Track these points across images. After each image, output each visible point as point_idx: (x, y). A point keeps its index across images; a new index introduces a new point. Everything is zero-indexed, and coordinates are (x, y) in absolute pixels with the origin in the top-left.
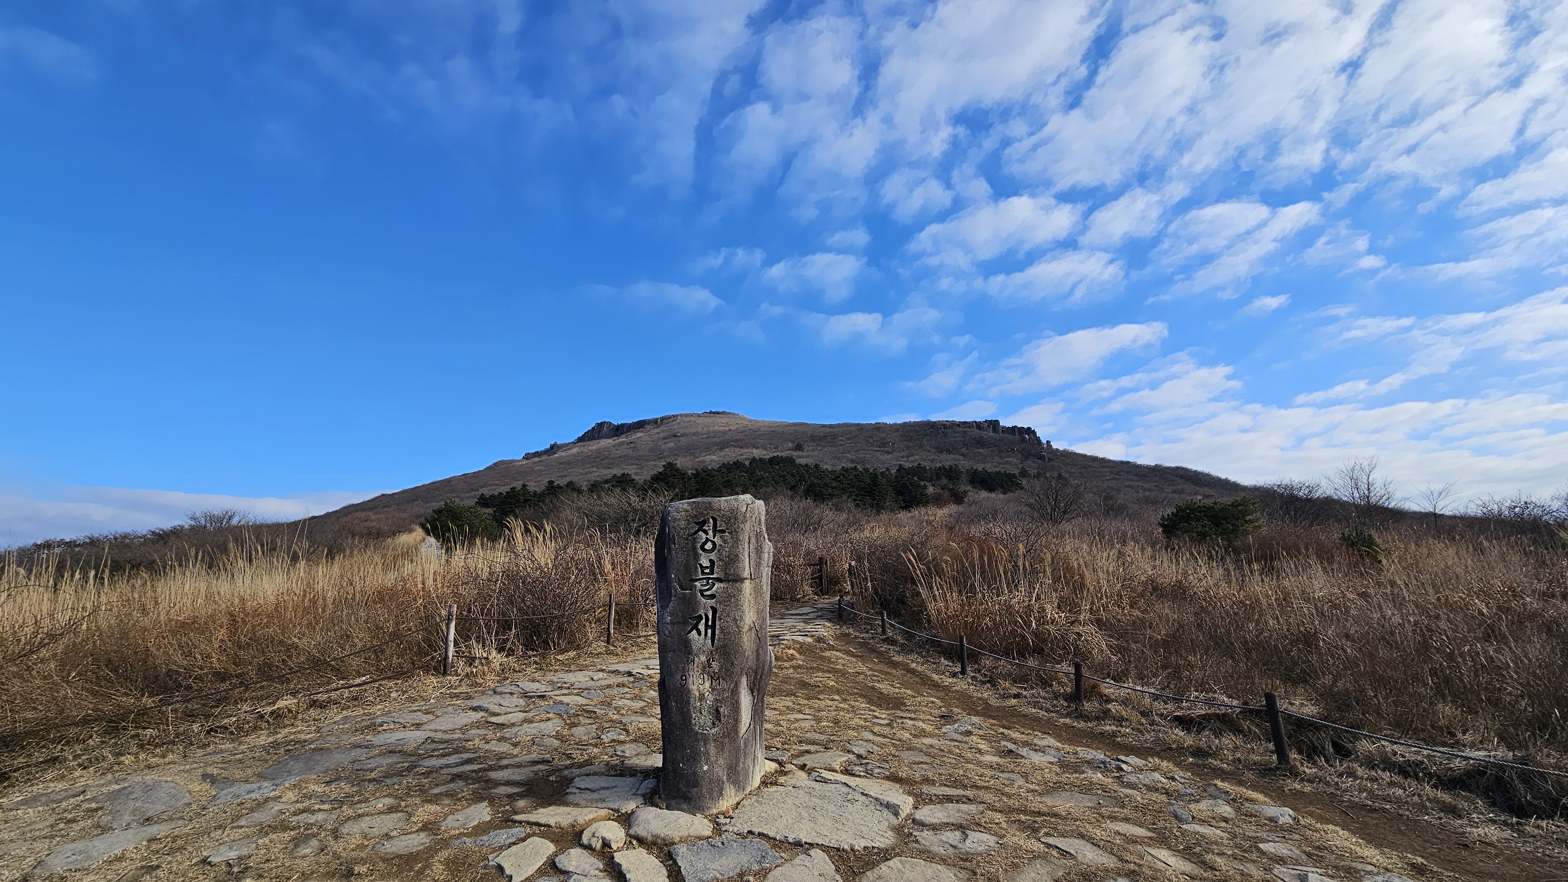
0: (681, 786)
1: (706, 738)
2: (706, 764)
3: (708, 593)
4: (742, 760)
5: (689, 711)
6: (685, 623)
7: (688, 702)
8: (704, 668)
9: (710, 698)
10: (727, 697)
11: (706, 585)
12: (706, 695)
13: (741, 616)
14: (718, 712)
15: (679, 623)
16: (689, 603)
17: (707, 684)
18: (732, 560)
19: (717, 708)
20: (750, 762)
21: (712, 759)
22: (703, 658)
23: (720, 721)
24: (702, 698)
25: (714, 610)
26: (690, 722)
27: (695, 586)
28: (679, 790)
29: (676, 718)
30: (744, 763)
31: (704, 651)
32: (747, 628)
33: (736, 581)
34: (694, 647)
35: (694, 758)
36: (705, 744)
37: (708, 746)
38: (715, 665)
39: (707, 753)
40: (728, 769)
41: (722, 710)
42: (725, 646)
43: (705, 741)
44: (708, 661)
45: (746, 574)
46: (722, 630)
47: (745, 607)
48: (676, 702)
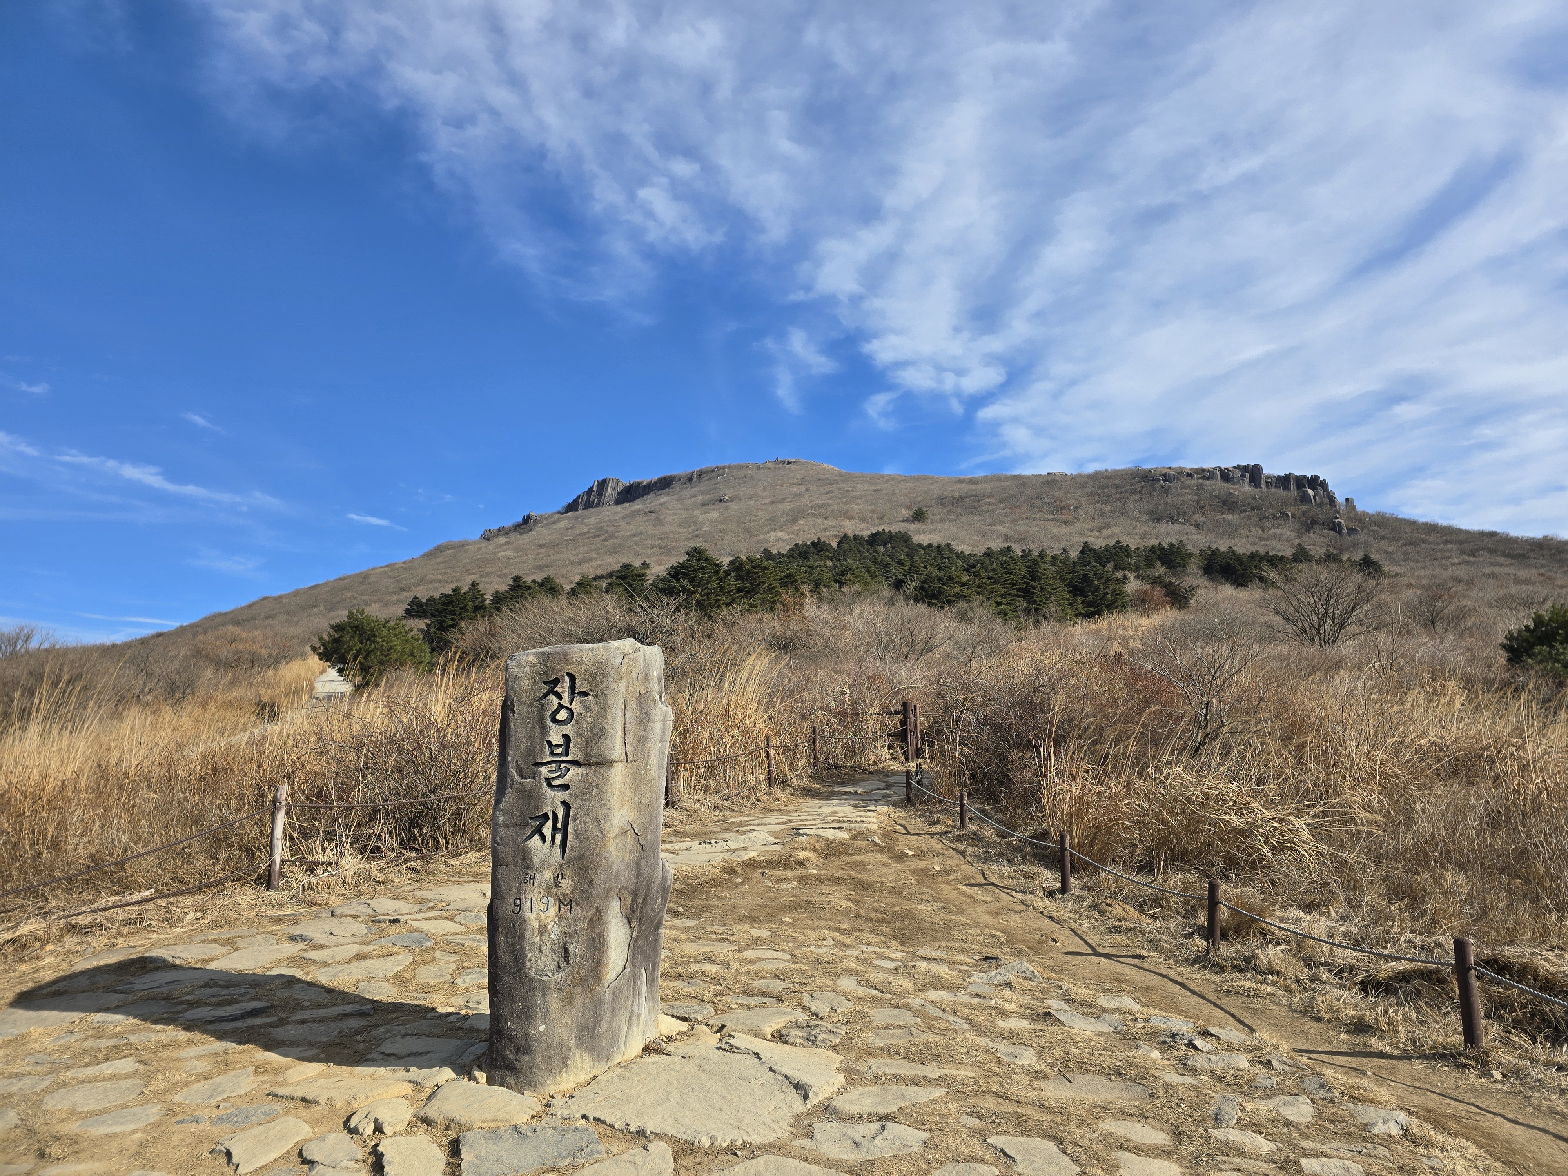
0: (508, 1052)
1: (545, 988)
2: (544, 1022)
3: (558, 782)
4: (606, 1017)
5: (522, 949)
6: (524, 825)
7: (522, 936)
8: (549, 888)
9: (555, 931)
10: (582, 929)
11: (555, 771)
12: (550, 926)
13: (606, 815)
14: (566, 950)
15: (515, 825)
16: (531, 797)
17: (553, 911)
18: (597, 733)
19: (565, 944)
20: (622, 1021)
21: (553, 1016)
22: (548, 875)
23: (568, 963)
24: (543, 930)
25: (567, 805)
26: (524, 964)
27: (540, 773)
28: (504, 1058)
29: (505, 957)
30: (610, 1023)
31: (549, 865)
32: (614, 831)
33: (600, 764)
34: (535, 859)
35: (527, 1015)
36: (544, 996)
37: (548, 998)
38: (566, 885)
39: (545, 1008)
40: (581, 1031)
41: (571, 948)
42: (581, 857)
43: (543, 990)
44: (555, 879)
45: (617, 753)
46: (577, 836)
47: (614, 800)
48: (506, 935)
